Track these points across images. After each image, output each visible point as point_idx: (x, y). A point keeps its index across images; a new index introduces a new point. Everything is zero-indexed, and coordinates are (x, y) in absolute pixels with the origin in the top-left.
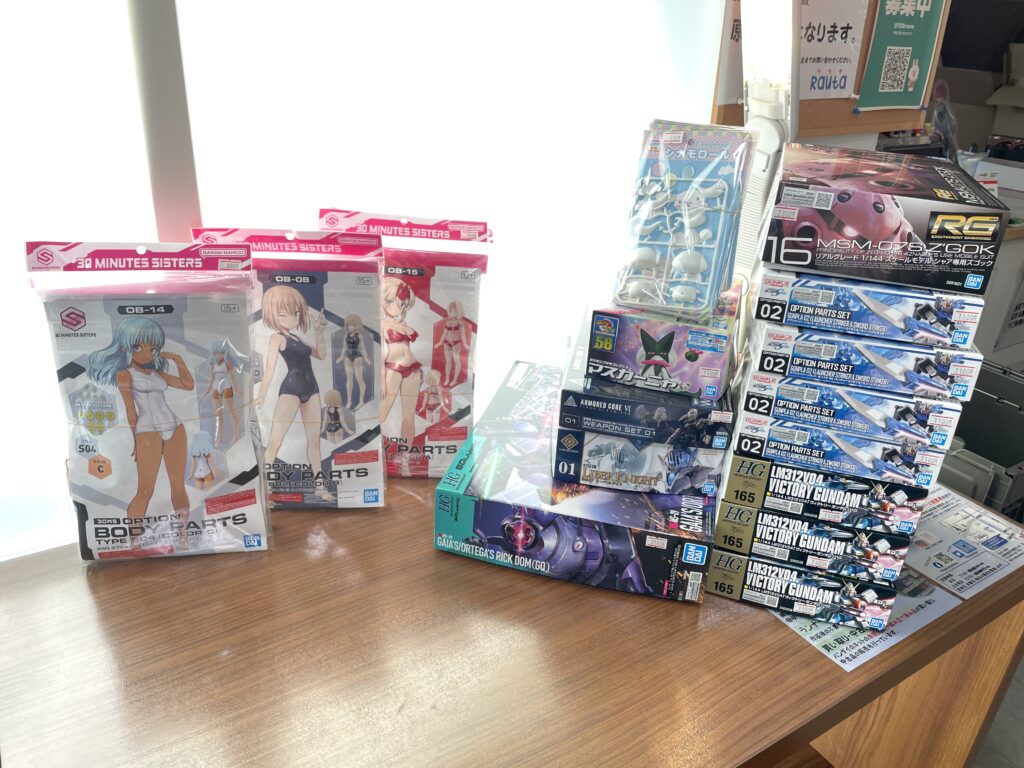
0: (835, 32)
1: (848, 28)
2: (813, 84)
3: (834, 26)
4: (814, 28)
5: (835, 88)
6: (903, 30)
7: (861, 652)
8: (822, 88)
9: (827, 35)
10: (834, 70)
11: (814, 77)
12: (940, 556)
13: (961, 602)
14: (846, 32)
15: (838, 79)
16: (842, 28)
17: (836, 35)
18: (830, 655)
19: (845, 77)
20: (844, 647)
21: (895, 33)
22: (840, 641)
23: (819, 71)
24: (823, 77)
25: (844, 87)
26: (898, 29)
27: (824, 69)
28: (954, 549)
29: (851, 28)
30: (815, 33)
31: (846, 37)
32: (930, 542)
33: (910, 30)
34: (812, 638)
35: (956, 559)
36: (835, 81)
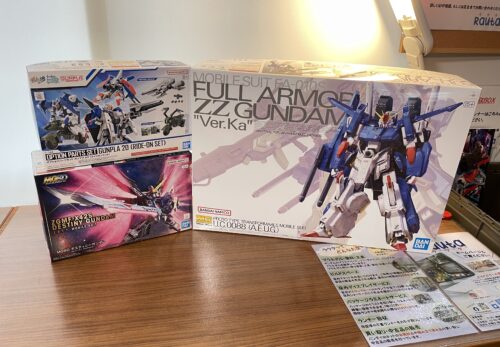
5: (492, 25)
7: (388, 341)
8: (483, 24)
11: (476, 18)
12: (481, 305)
13: (477, 331)
18: (367, 338)
20: (379, 335)
22: (379, 332)
23: (480, 14)
24: (484, 19)
27: (485, 14)
28: (494, 303)
32: (479, 295)
34: (363, 327)
35: (491, 308)
36: (492, 21)
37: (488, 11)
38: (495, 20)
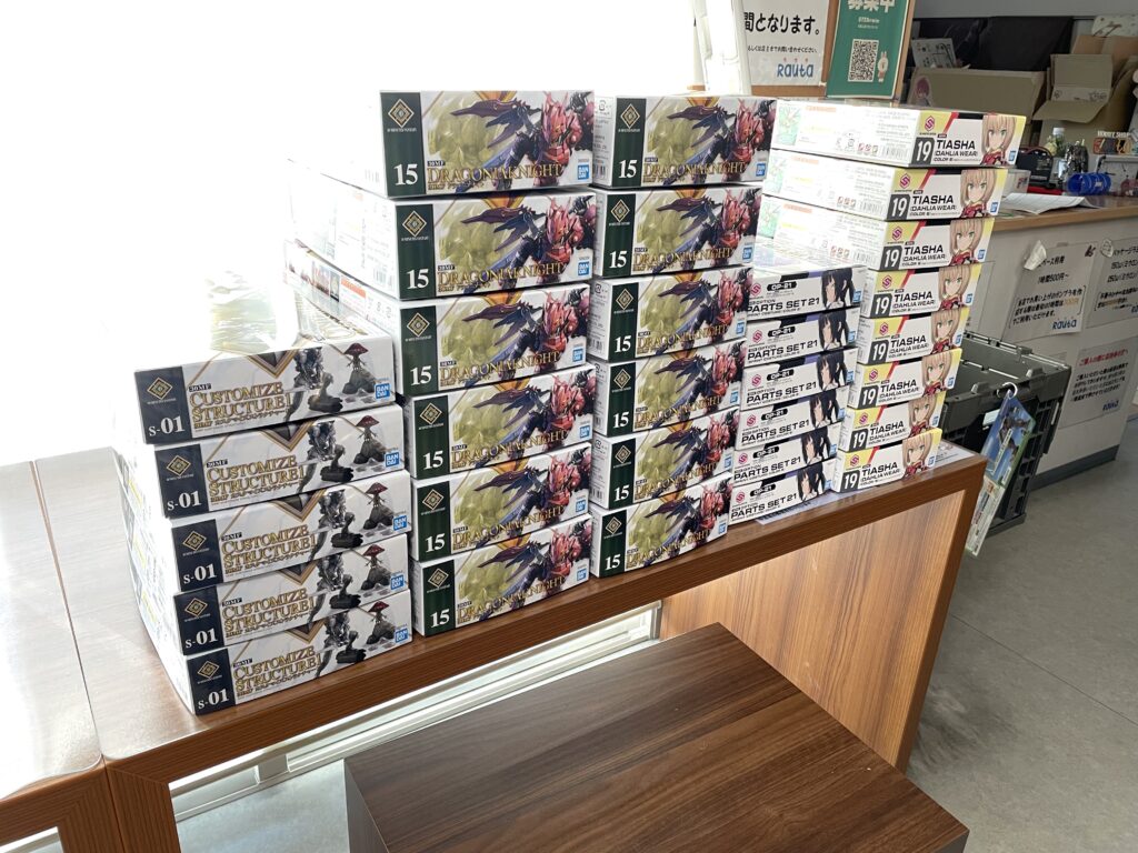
0: (798, 24)
1: (811, 20)
2: (779, 72)
3: (797, 19)
4: (777, 20)
5: (802, 76)
6: (867, 24)
8: (790, 75)
9: (790, 27)
10: (801, 60)
11: (778, 65)
14: (809, 24)
16: (805, 21)
17: (799, 27)
19: (812, 66)
21: (860, 26)
23: (785, 60)
24: (790, 66)
25: (811, 75)
26: (862, 23)
27: (790, 57)
29: (814, 20)
30: (778, 24)
31: (809, 29)
33: (875, 24)
36: (802, 70)
37: (795, 54)
38: (805, 68)
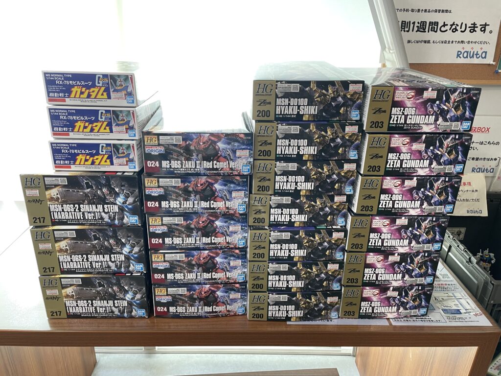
0: (474, 27)
1: (486, 25)
2: (458, 56)
3: (474, 24)
4: (458, 25)
5: (477, 58)
8: (467, 57)
9: (468, 29)
10: (477, 48)
11: (458, 52)
13: (388, 325)
14: (485, 28)
15: (480, 53)
16: (480, 25)
17: (476, 29)
19: (486, 52)
23: (463, 48)
24: (467, 52)
25: (485, 57)
27: (468, 47)
29: (489, 25)
30: (458, 28)
31: (485, 30)
36: (477, 54)
